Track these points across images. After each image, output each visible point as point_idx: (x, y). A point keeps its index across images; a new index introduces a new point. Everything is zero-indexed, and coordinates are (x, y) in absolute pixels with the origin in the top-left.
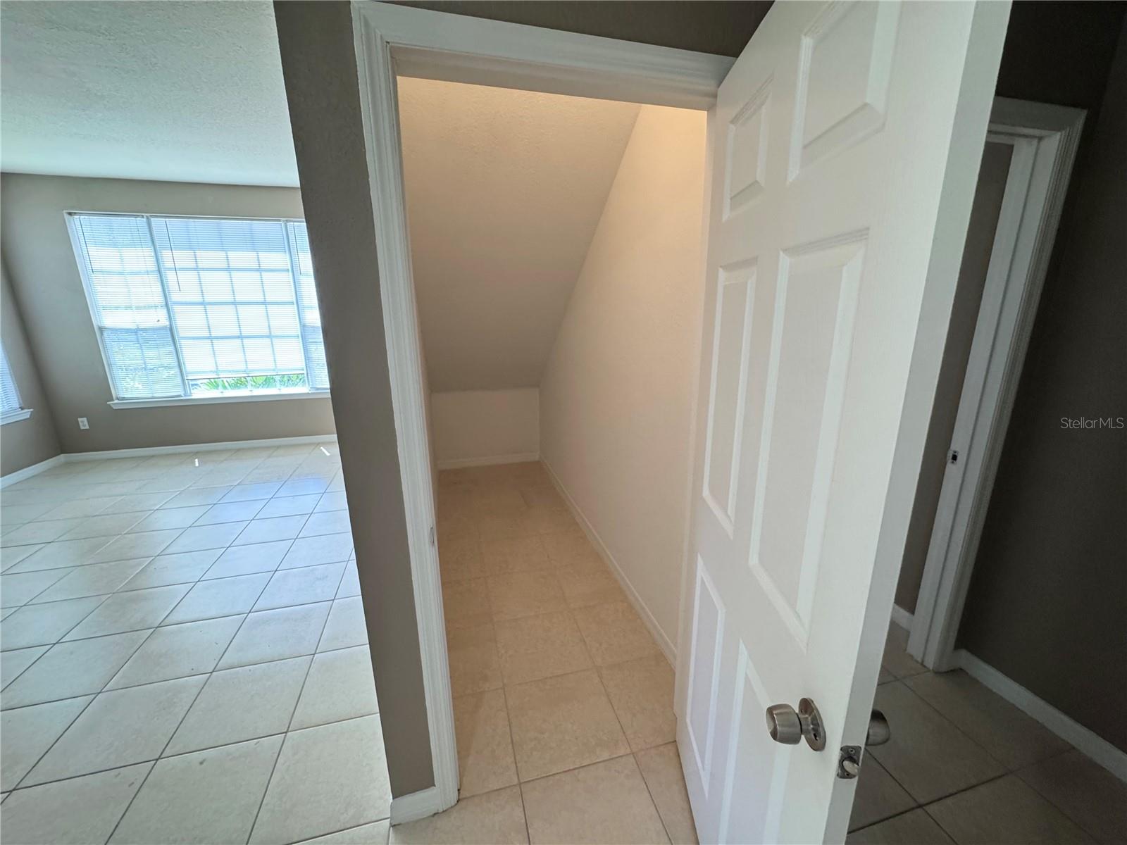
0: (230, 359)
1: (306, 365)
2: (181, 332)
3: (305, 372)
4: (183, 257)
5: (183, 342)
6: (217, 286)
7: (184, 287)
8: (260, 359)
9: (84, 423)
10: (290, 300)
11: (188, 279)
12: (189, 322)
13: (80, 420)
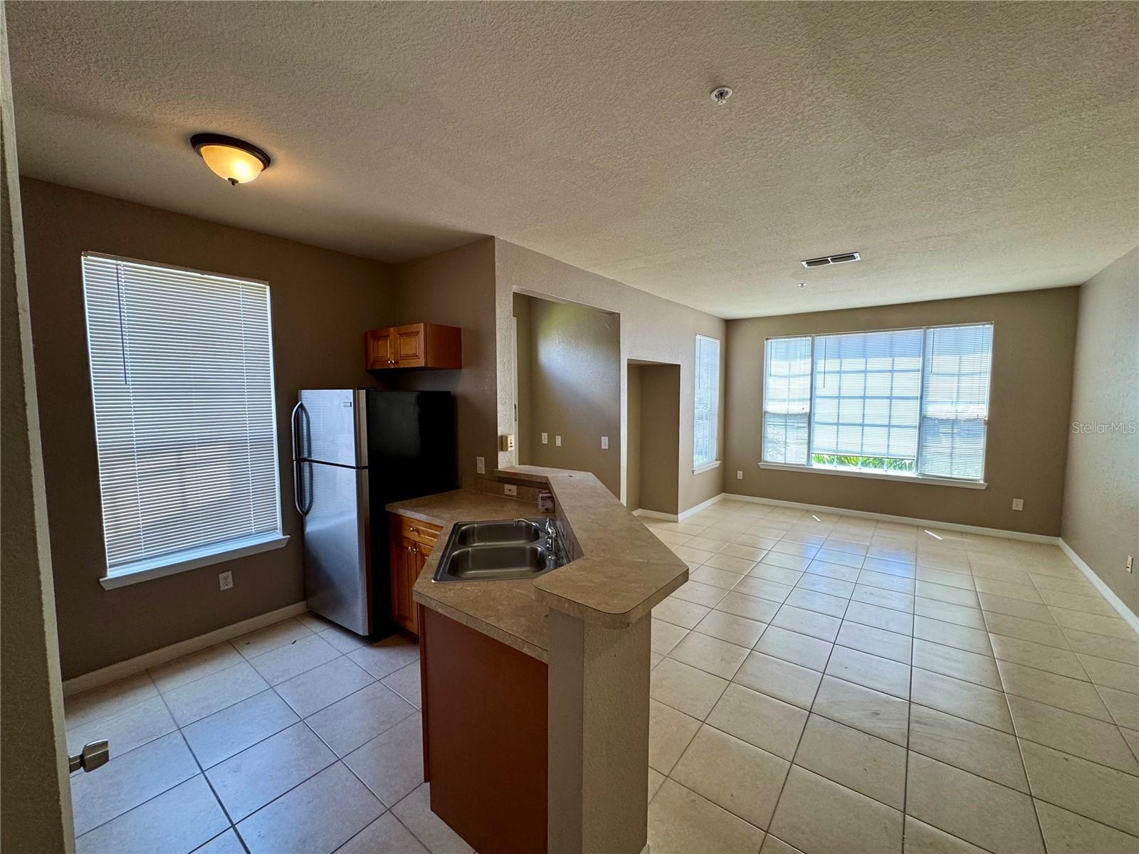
0: (850, 442)
1: (918, 452)
2: (817, 418)
3: (915, 458)
4: (833, 364)
5: (816, 426)
6: (853, 384)
7: (827, 385)
8: (875, 443)
9: (740, 475)
10: (915, 395)
11: (832, 381)
12: (824, 411)
13: (739, 472)
